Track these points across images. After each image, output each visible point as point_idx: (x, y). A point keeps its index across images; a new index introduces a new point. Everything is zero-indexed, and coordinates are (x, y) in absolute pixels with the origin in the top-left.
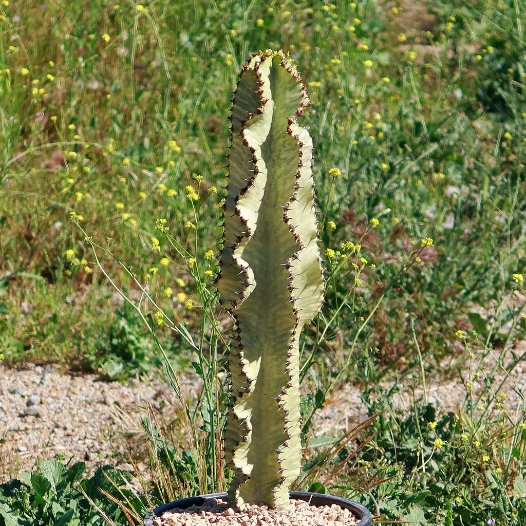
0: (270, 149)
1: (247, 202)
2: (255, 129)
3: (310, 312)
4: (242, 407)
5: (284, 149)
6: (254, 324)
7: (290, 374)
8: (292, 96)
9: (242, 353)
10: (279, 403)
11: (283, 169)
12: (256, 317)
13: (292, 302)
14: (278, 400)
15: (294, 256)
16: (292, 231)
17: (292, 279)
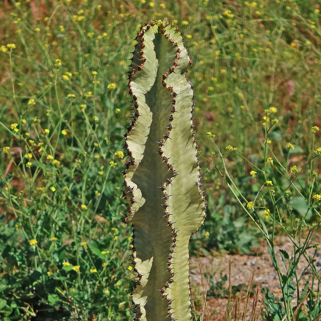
0: (155, 98)
1: (135, 138)
2: (140, 82)
3: (194, 224)
4: (138, 295)
5: (164, 98)
6: (146, 232)
7: (172, 271)
8: (170, 57)
9: (135, 254)
10: (164, 294)
11: (163, 113)
12: (147, 227)
13: (166, 217)
14: (163, 292)
15: (168, 181)
16: (166, 162)
17: (166, 199)
